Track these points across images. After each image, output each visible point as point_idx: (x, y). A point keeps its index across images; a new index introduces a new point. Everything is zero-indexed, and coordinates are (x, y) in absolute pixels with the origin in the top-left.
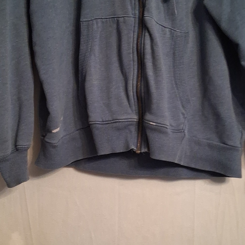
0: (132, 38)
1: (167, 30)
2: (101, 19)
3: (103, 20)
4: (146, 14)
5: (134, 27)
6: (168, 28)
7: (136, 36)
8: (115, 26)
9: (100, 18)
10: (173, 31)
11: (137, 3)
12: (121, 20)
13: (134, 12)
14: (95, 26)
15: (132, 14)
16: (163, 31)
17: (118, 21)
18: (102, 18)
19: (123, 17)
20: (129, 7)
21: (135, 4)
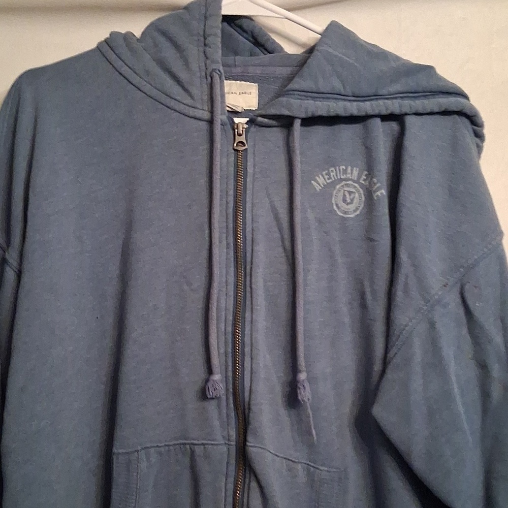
0: (224, 490)
1: (299, 467)
2: (158, 446)
3: (162, 449)
4: (251, 441)
5: (228, 463)
6: (301, 463)
7: (231, 486)
8: (187, 461)
9: (156, 445)
10: (312, 468)
11: (233, 414)
12: (199, 450)
13: (225, 434)
14: (144, 465)
15: (224, 437)
16: (290, 470)
17: (193, 453)
18: (160, 445)
19: (203, 444)
20: (217, 423)
21: (228, 415)
